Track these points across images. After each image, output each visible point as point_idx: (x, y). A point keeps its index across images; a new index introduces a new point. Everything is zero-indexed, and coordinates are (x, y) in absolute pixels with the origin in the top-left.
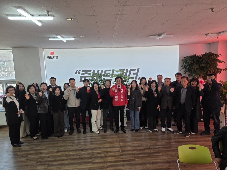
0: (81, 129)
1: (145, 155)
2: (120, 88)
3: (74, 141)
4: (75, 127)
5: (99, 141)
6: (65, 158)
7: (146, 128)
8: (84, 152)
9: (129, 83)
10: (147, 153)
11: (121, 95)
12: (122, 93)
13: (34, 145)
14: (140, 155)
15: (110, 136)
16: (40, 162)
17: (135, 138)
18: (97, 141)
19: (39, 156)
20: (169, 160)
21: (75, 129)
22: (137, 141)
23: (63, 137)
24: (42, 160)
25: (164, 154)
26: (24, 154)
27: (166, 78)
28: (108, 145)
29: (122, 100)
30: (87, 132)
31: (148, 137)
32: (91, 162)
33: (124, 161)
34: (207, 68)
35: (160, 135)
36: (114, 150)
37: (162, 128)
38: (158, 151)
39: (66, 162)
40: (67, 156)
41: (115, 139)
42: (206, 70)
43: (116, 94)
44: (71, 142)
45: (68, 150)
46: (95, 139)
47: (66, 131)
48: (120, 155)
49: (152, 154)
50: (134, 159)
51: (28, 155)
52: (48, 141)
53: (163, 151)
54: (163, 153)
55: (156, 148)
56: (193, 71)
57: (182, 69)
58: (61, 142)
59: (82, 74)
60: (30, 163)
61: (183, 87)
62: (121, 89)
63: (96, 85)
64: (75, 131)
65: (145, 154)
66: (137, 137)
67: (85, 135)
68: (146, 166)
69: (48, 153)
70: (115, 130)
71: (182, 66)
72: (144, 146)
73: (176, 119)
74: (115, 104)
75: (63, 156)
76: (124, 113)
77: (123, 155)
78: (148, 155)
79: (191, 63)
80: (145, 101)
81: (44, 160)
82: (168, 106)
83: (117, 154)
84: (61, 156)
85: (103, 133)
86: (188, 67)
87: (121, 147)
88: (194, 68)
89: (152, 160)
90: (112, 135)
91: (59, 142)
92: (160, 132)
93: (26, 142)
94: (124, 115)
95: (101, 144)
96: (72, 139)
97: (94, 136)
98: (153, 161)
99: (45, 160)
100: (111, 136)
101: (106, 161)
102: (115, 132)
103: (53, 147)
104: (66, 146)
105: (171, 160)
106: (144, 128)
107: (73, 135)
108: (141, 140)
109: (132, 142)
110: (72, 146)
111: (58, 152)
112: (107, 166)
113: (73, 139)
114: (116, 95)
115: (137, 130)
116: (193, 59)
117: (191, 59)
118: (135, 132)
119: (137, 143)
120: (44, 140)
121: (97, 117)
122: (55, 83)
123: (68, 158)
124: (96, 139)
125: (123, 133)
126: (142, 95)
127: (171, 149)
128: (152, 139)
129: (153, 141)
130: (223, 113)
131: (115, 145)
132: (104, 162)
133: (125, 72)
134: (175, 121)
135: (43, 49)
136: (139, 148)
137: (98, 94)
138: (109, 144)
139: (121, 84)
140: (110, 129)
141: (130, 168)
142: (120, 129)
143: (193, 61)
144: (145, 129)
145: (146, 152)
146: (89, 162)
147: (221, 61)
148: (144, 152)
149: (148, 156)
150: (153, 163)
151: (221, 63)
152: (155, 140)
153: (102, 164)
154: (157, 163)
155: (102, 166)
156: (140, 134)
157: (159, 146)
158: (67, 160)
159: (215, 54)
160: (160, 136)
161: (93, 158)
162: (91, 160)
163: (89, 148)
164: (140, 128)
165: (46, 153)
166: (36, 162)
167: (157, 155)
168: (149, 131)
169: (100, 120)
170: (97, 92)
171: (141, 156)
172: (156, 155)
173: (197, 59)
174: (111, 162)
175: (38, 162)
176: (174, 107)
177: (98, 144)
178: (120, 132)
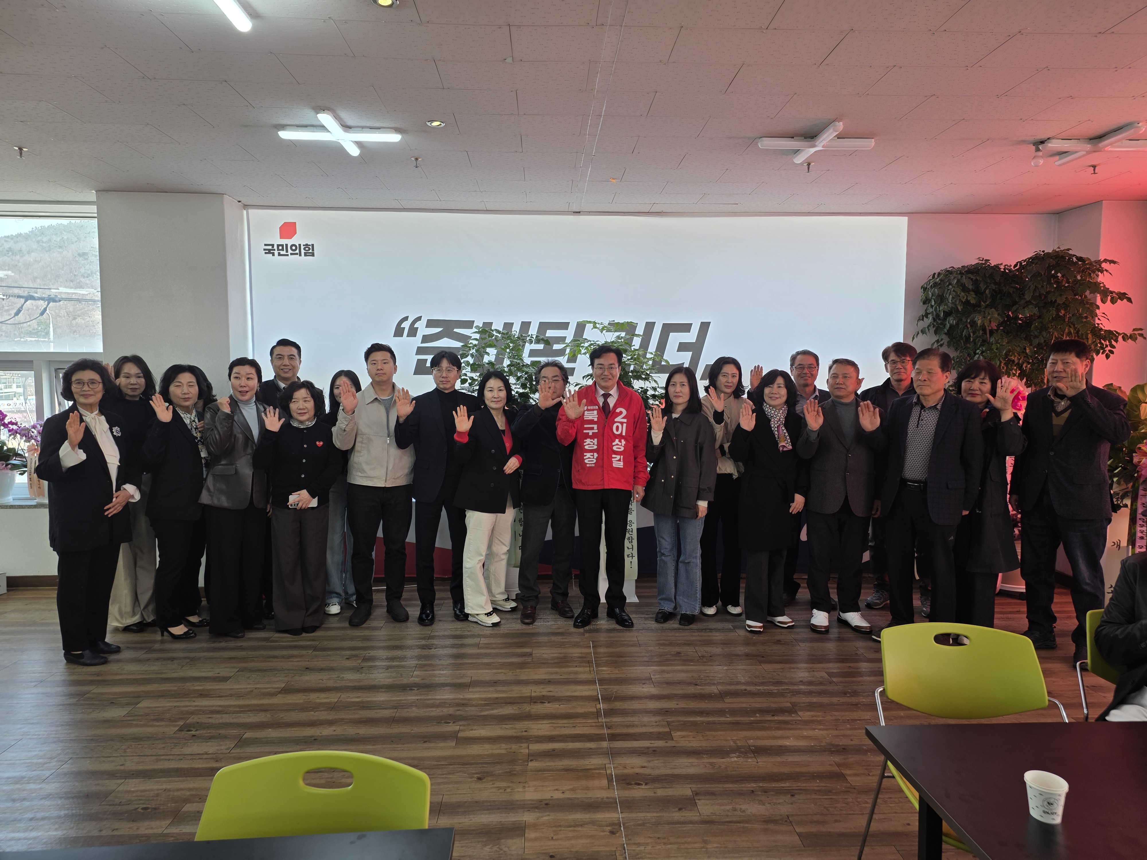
0: (407, 605)
1: (723, 719)
2: (612, 402)
3: (372, 653)
4: (379, 597)
5: (496, 655)
6: (323, 715)
7: (735, 610)
8: (417, 695)
9: (654, 385)
10: (733, 712)
11: (616, 436)
12: (617, 428)
13: (173, 659)
14: (698, 719)
15: (553, 638)
16: (199, 726)
17: (677, 649)
18: (486, 655)
19: (196, 704)
20: (844, 742)
21: (377, 606)
22: (685, 661)
23: (317, 634)
24: (210, 720)
25: (818, 716)
26: (120, 693)
27: (836, 362)
28: (541, 674)
29: (617, 462)
30: (437, 619)
31: (741, 650)
32: (454, 736)
33: (613, 737)
34: (1043, 328)
35: (802, 645)
36: (569, 694)
37: (815, 611)
38: (789, 705)
39: (327, 731)
40: (332, 707)
41: (575, 652)
42: (1036, 337)
43: (591, 433)
44: (356, 656)
45: (338, 685)
46: (477, 646)
47: (335, 609)
48: (598, 714)
49: (758, 717)
50: (667, 730)
51: (139, 697)
52: (241, 648)
53: (811, 707)
54: (812, 713)
55: (781, 694)
56: (974, 340)
57: (923, 332)
58: (304, 652)
59: (426, 339)
60: (150, 730)
61: (919, 402)
62: (616, 406)
63: (493, 383)
64: (380, 611)
65: (721, 712)
66: (685, 644)
67: (427, 631)
68: (723, 760)
69: (238, 695)
70: (576, 615)
71: (922, 318)
72: (719, 683)
73: (887, 579)
74: (581, 482)
75: (316, 707)
76: (627, 535)
77: (609, 713)
78: (738, 719)
79: (967, 302)
80: (730, 475)
81: (221, 721)
82: (846, 497)
83: (580, 710)
84: (303, 708)
85: (515, 625)
86: (952, 321)
87: (602, 682)
88: (979, 322)
89: (758, 738)
90: (561, 634)
91: (295, 652)
92: (802, 630)
93: (132, 646)
94: (626, 541)
95: (503, 665)
96: (359, 644)
97: (472, 636)
98: (760, 743)
99: (224, 721)
100: (559, 639)
101: (524, 734)
102: (576, 621)
103: (265, 671)
104: (332, 669)
105: (853, 743)
106: (722, 612)
107: (368, 628)
108: (707, 659)
109: (660, 663)
110: (358, 669)
111: (286, 691)
112: (529, 755)
113: (365, 644)
114: (587, 436)
115: (688, 620)
116: (976, 283)
117: (964, 280)
118: (677, 626)
119: (683, 671)
120: (223, 644)
121: (490, 547)
122: (294, 369)
123: (336, 717)
124: (482, 648)
125: (618, 627)
126: (717, 445)
127: (854, 700)
128: (762, 658)
129: (768, 667)
130: (1119, 546)
131: (576, 673)
132: (518, 739)
133: (638, 336)
134: (880, 587)
135: (246, 206)
136: (692, 690)
137: (503, 431)
138: (542, 671)
139: (618, 383)
140: (554, 612)
141: (646, 764)
142: (602, 611)
143: (978, 292)
144: (729, 617)
145: (727, 706)
146: (443, 737)
147: (1112, 292)
148: (719, 705)
149: (737, 723)
150: (759, 751)
151: (1113, 301)
152: (777, 663)
153: (504, 746)
154: (782, 751)
155: (504, 752)
156: (703, 634)
157: (796, 687)
158: (330, 723)
159: (1080, 259)
160: (803, 649)
161: (460, 720)
162: (452, 728)
163: (442, 680)
164: (702, 613)
165: (231, 695)
166: (176, 726)
167: (781, 718)
168: (749, 622)
169: (504, 563)
170: (501, 422)
171: (702, 722)
172: (776, 718)
173: (996, 283)
174: (551, 739)
175: (187, 728)
176: (878, 503)
177: (488, 666)
178: (603, 622)
